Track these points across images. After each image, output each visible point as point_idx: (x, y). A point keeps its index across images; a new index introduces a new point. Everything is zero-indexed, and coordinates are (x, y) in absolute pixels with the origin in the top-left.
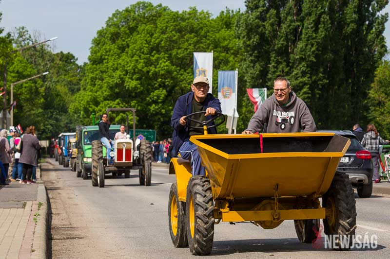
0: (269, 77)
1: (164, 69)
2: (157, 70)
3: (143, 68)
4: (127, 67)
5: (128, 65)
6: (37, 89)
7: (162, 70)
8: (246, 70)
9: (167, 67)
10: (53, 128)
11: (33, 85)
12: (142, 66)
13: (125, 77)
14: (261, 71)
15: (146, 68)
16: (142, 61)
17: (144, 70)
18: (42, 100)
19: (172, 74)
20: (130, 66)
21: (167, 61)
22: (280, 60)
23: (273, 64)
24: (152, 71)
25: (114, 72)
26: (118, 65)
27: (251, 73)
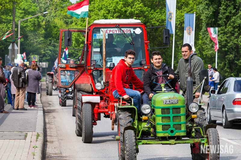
0: (220, 17)
1: (138, 9)
2: (133, 10)
3: (122, 8)
4: (110, 7)
5: (111, 6)
6: (39, 22)
7: (137, 10)
8: (202, 11)
9: (141, 8)
10: (52, 53)
11: (36, 20)
12: (121, 6)
13: (107, 15)
14: (213, 12)
15: (124, 8)
16: (121, 3)
17: (122, 10)
18: (43, 31)
19: (145, 13)
20: (111, 7)
21: (140, 3)
22: (229, 4)
23: (223, 7)
24: (129, 11)
25: (99, 11)
26: (102, 6)
27: (206, 14)
